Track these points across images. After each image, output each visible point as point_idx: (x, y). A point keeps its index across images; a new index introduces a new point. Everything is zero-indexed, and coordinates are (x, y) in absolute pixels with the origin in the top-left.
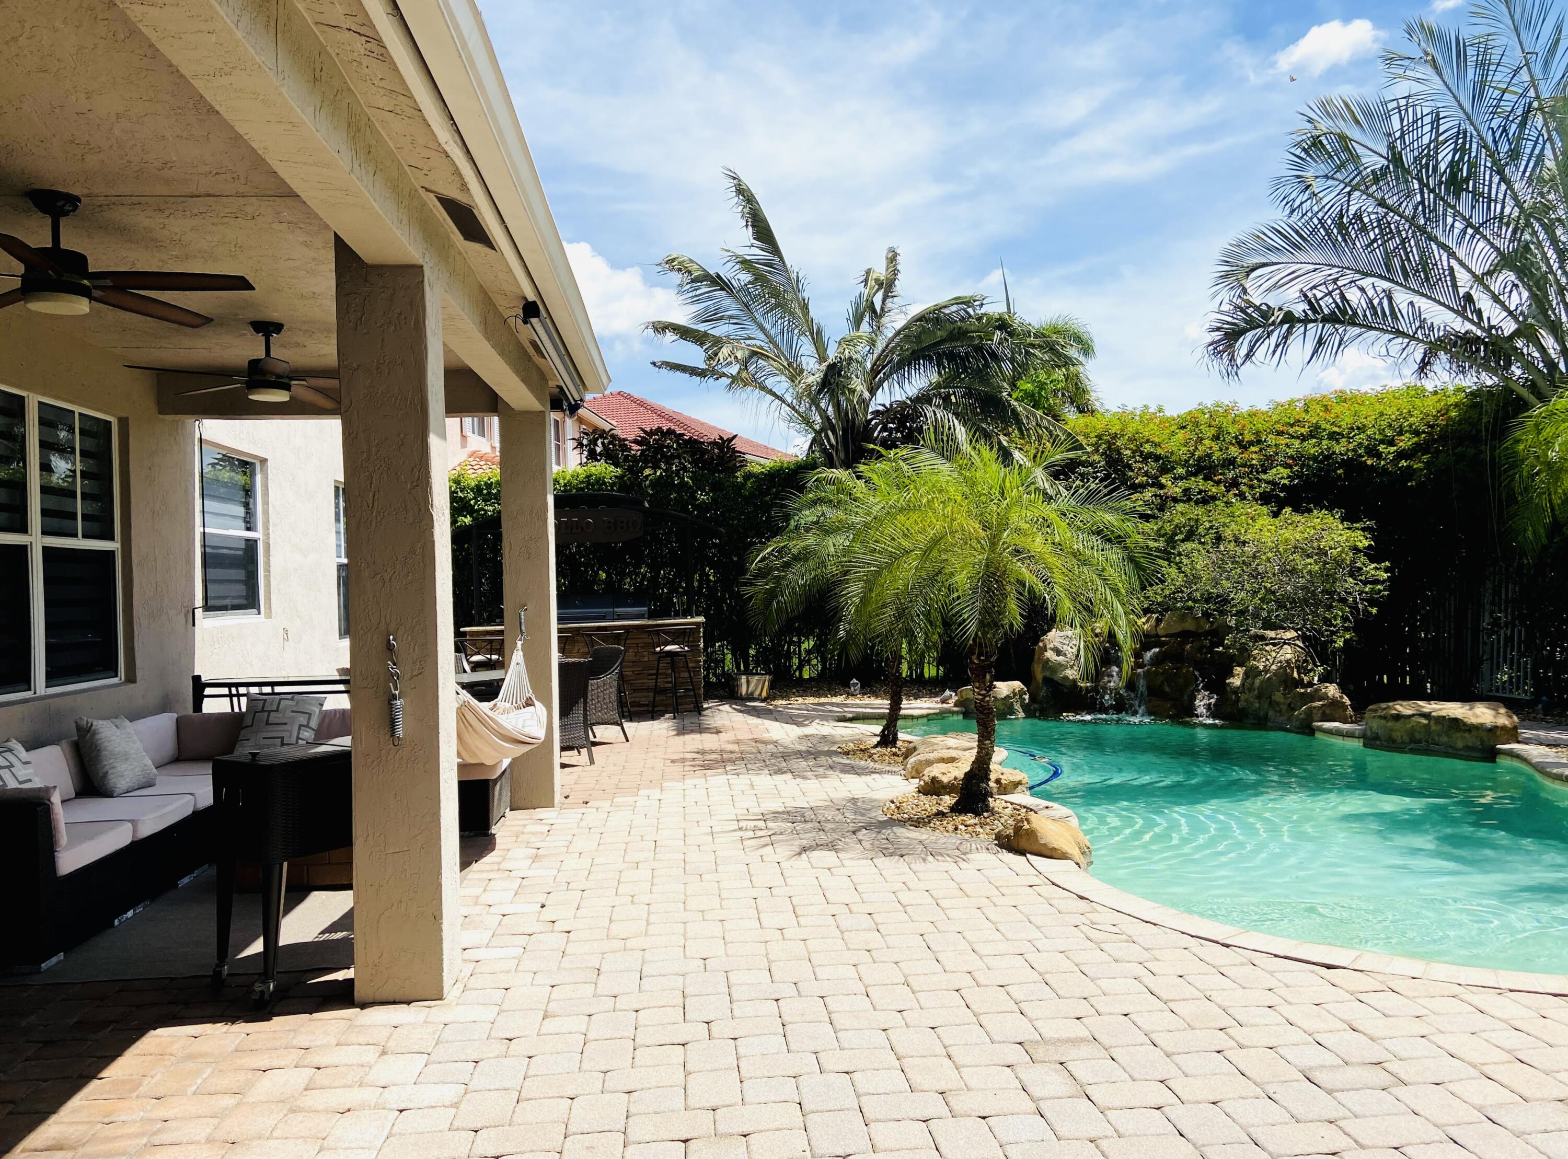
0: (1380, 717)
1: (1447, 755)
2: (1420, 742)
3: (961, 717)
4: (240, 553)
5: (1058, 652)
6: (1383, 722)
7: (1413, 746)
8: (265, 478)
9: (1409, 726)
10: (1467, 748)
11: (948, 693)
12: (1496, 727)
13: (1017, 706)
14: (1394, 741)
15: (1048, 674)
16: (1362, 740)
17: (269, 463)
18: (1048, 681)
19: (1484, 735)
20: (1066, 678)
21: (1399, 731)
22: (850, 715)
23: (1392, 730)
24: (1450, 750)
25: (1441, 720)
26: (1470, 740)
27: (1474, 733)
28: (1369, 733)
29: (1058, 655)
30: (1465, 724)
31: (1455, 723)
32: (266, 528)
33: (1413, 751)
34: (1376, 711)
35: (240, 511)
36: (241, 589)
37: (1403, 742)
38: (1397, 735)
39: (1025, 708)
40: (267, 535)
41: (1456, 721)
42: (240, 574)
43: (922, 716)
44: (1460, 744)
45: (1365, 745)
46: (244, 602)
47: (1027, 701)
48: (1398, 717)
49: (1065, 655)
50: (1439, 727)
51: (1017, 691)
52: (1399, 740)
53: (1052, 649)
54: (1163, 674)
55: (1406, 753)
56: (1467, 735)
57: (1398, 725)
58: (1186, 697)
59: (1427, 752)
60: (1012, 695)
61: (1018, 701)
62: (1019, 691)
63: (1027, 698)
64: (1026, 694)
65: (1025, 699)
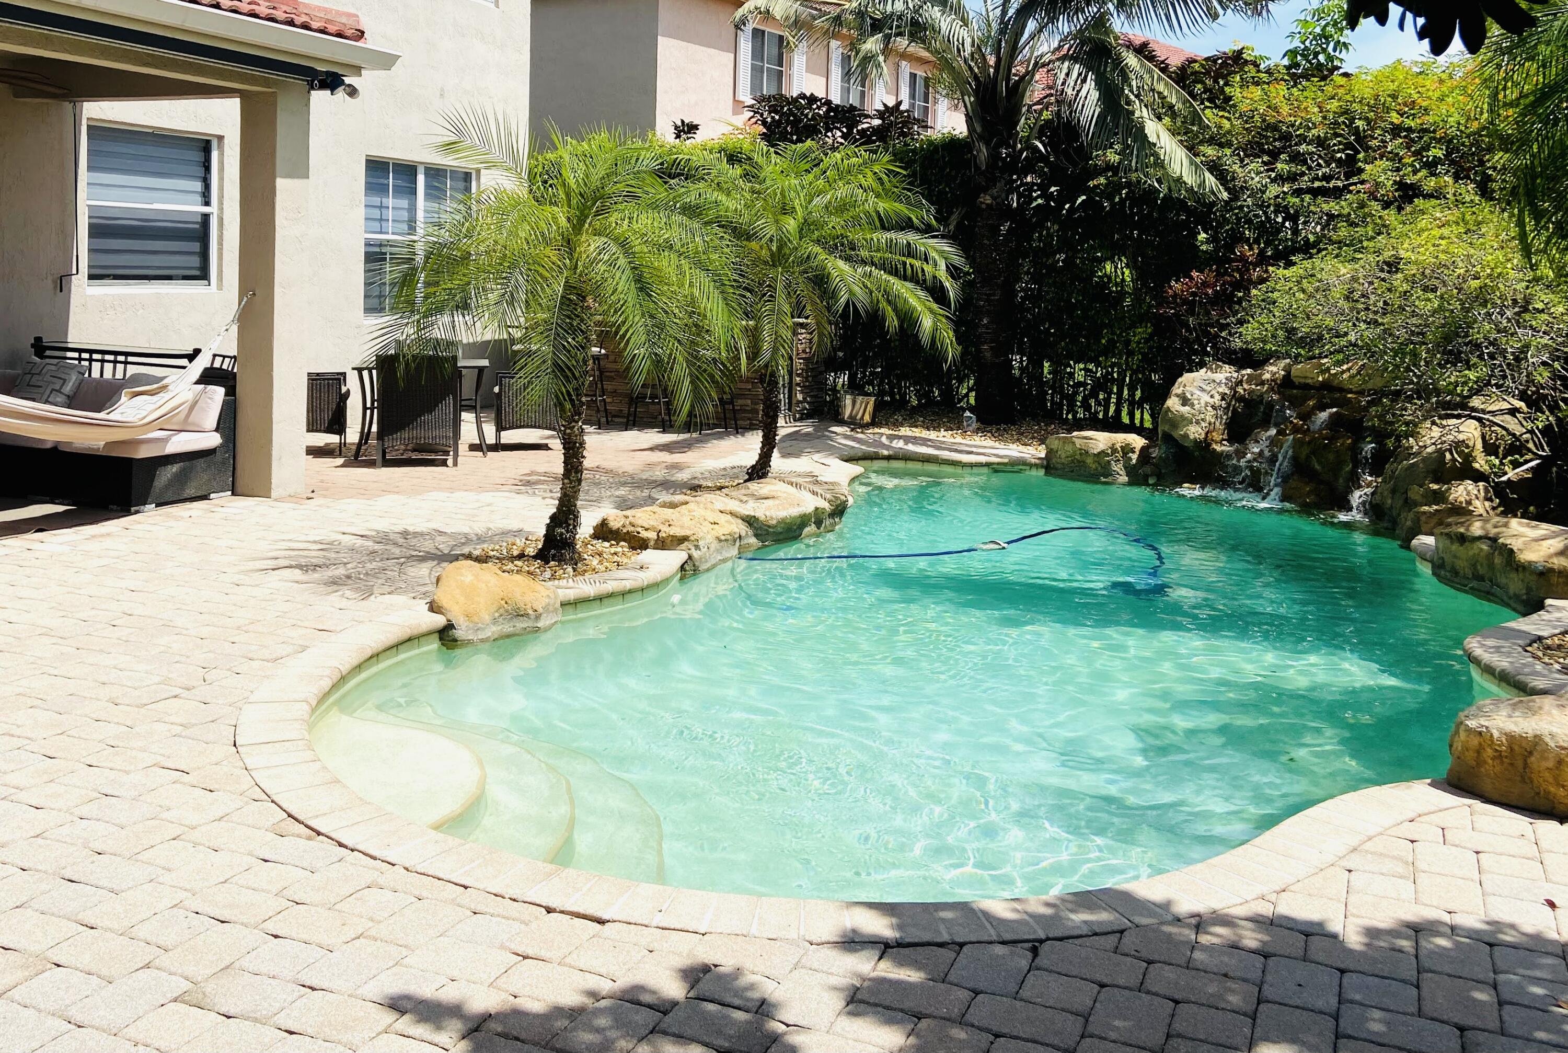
0: (1447, 535)
2: (1483, 579)
3: (1042, 472)
4: (197, 226)
5: (1185, 401)
6: (1448, 542)
7: (1474, 584)
8: (221, 154)
9: (1471, 553)
10: (1515, 596)
12: (1551, 570)
13: (1118, 468)
14: (1457, 574)
15: (1170, 429)
16: (1431, 566)
17: (226, 141)
19: (1533, 580)
20: (1186, 436)
21: (1462, 559)
23: (1455, 556)
24: (1506, 598)
25: (1503, 549)
26: (1517, 585)
27: (1521, 575)
28: (1436, 557)
29: (1183, 405)
30: (1513, 560)
31: (1510, 557)
32: (221, 203)
33: (1475, 592)
35: (198, 186)
36: (195, 261)
37: (1465, 577)
38: (1459, 565)
39: (1131, 471)
40: (221, 209)
41: (1511, 553)
42: (196, 246)
44: (1511, 590)
45: (1433, 574)
46: (197, 273)
47: (1134, 461)
48: (1463, 538)
49: (1192, 405)
50: (1500, 561)
51: (1118, 446)
52: (1462, 574)
53: (1177, 396)
54: (1309, 443)
55: (1467, 593)
56: (1516, 576)
57: (1462, 550)
58: (1341, 481)
59: (1488, 596)
60: (1109, 451)
61: (1119, 460)
62: (1121, 447)
63: (1134, 457)
64: (1134, 452)
65: (1131, 459)
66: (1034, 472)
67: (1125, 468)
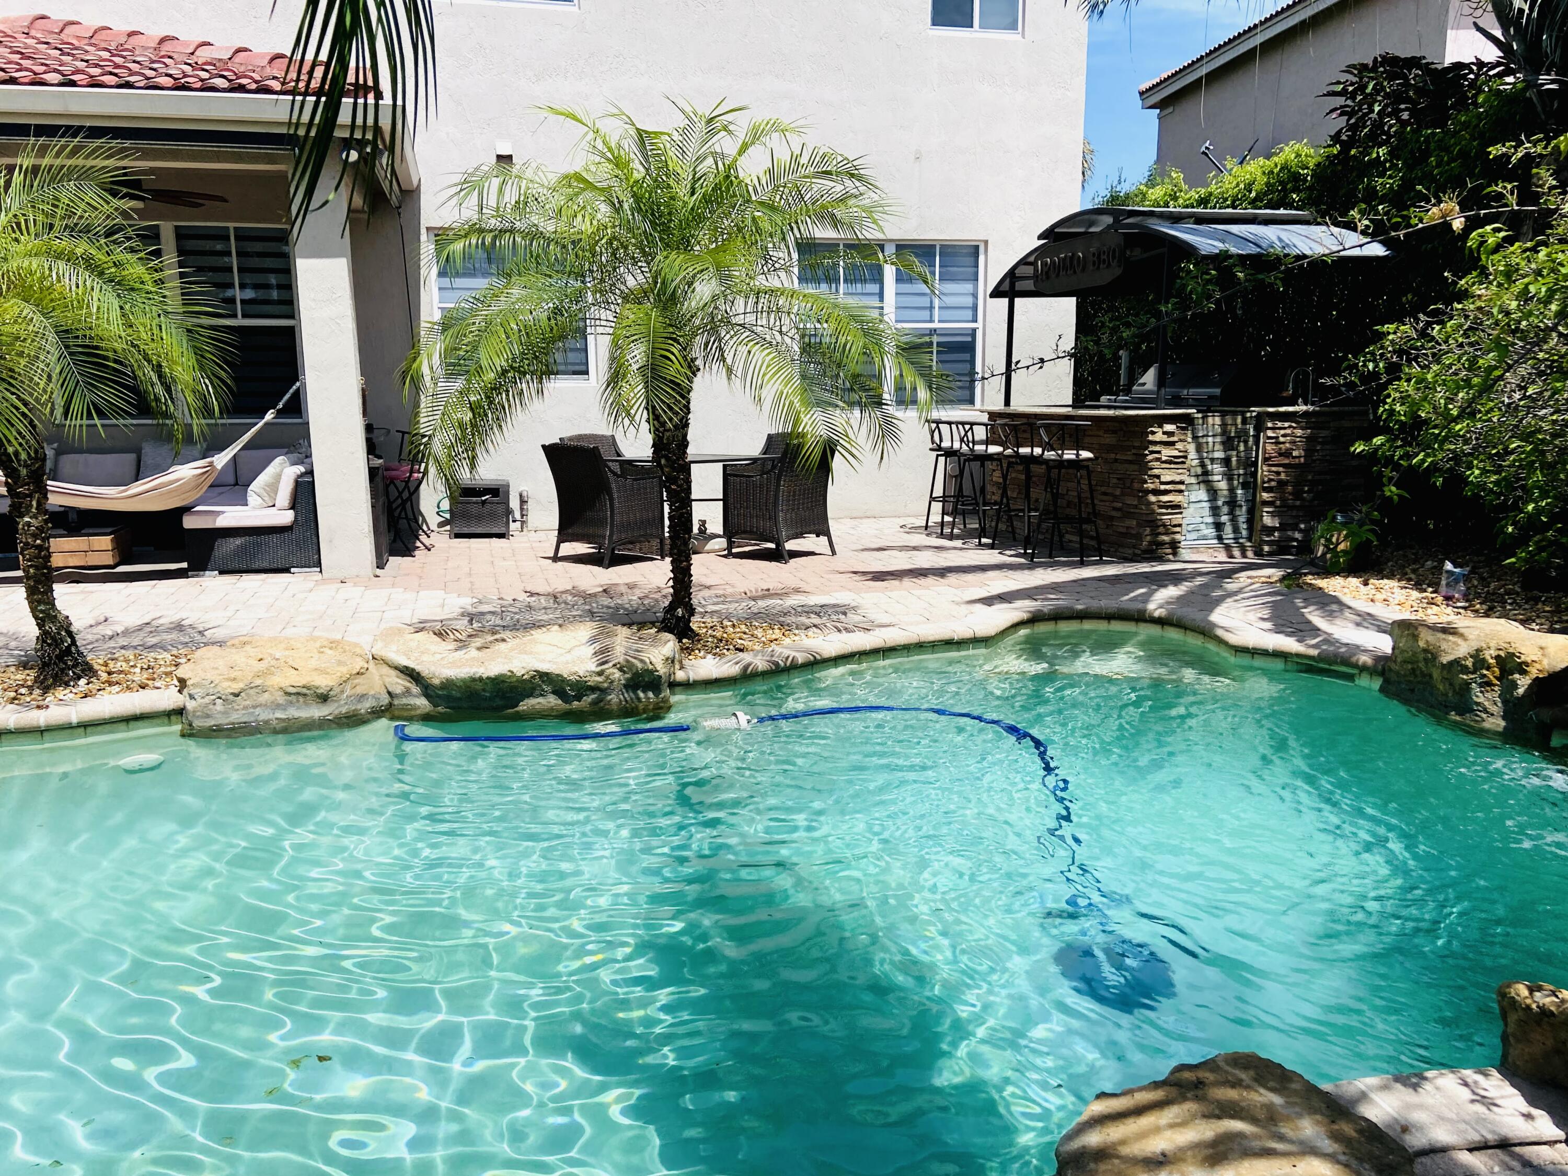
13: (1488, 699)
39: (1515, 712)
47: (1521, 691)
51: (1489, 656)
60: (1469, 663)
61: (1489, 684)
62: (1498, 658)
63: (1523, 683)
64: (1524, 672)
65: (1515, 686)
66: (1364, 681)
67: (1505, 702)
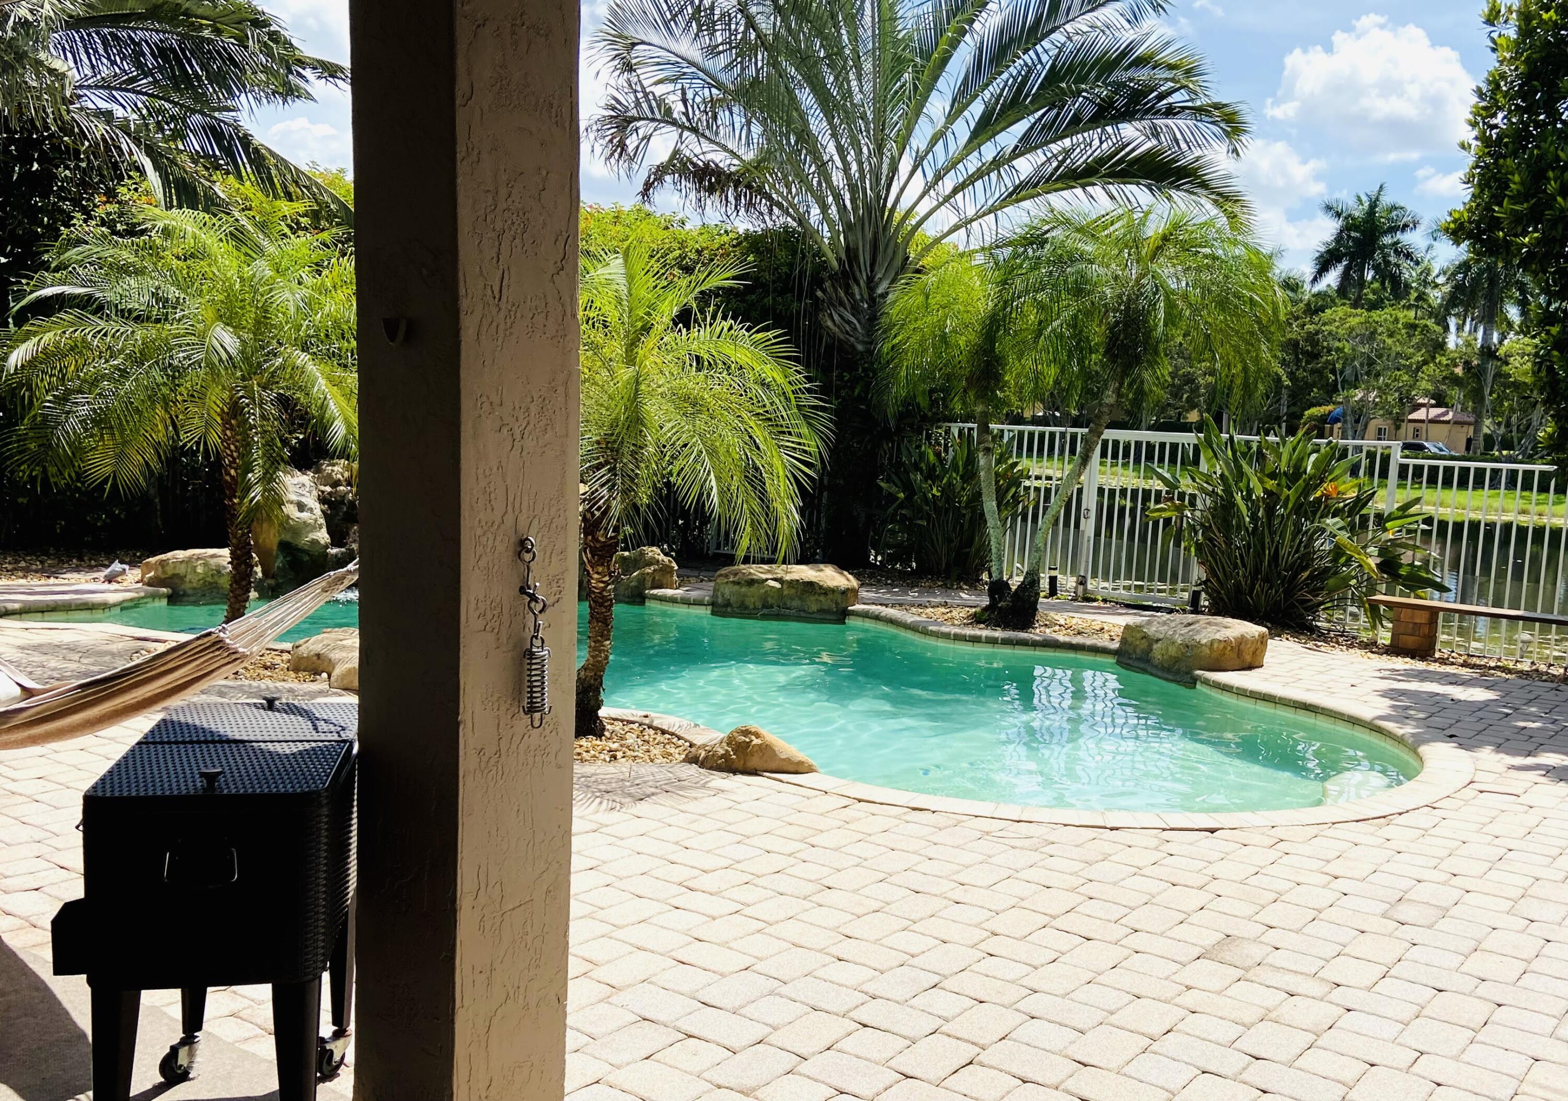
0: (733, 582)
1: (799, 619)
2: (772, 607)
3: (164, 602)
6: (737, 587)
7: (765, 611)
9: (762, 591)
10: (821, 611)
11: (117, 566)
12: (848, 589)
14: (746, 608)
15: (287, 537)
16: (710, 608)
18: (285, 546)
19: (839, 598)
21: (752, 596)
22: (17, 606)
23: (745, 596)
24: (803, 614)
25: (793, 584)
26: (826, 603)
27: (830, 596)
28: (720, 600)
30: (821, 587)
31: (810, 586)
33: (765, 617)
34: (726, 576)
37: (755, 608)
38: (750, 602)
39: (258, 585)
41: (811, 584)
43: (115, 605)
44: (814, 607)
45: (713, 613)
47: (260, 575)
48: (752, 582)
50: (793, 591)
52: (751, 607)
55: (757, 618)
56: (822, 598)
57: (753, 589)
59: (778, 617)
